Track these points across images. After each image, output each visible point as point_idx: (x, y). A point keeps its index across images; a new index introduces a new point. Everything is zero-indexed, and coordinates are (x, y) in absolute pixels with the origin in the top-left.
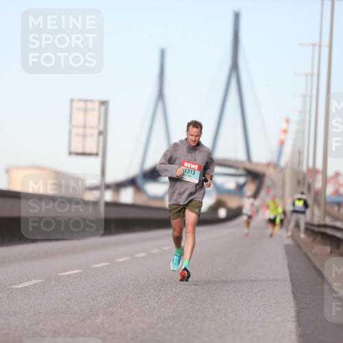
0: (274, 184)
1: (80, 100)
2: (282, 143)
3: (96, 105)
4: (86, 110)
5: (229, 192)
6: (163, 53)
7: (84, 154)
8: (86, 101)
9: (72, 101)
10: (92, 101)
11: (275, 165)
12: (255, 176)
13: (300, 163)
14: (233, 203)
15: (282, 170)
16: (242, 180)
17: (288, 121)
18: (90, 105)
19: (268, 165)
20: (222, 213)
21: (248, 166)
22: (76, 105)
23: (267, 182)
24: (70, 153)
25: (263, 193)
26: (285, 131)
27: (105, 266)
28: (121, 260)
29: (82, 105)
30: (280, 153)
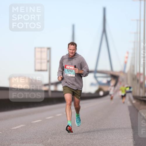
0: (123, 80)
1: (39, 48)
2: (126, 63)
3: (46, 50)
4: (41, 52)
5: (104, 84)
6: (73, 26)
7: (41, 70)
8: (41, 48)
9: (35, 48)
10: (44, 48)
11: (123, 72)
12: (115, 77)
13: (134, 71)
14: (106, 89)
15: (126, 74)
16: (109, 79)
17: (128, 53)
18: (43, 50)
19: (121, 72)
20: (101, 93)
21: (112, 73)
22: (37, 50)
23: (120, 79)
24: (36, 70)
25: (118, 85)
26: (127, 58)
27: (52, 118)
28: (59, 115)
29: (40, 50)
30: (125, 67)
